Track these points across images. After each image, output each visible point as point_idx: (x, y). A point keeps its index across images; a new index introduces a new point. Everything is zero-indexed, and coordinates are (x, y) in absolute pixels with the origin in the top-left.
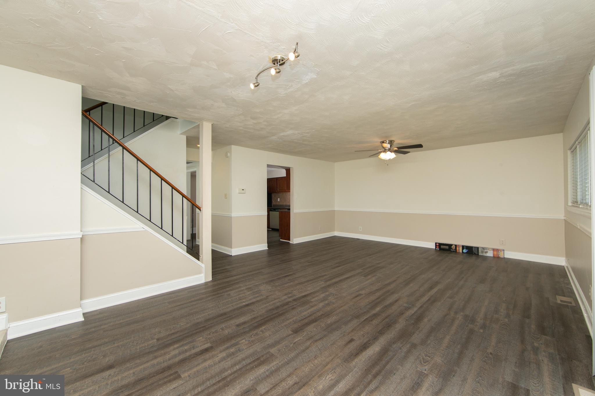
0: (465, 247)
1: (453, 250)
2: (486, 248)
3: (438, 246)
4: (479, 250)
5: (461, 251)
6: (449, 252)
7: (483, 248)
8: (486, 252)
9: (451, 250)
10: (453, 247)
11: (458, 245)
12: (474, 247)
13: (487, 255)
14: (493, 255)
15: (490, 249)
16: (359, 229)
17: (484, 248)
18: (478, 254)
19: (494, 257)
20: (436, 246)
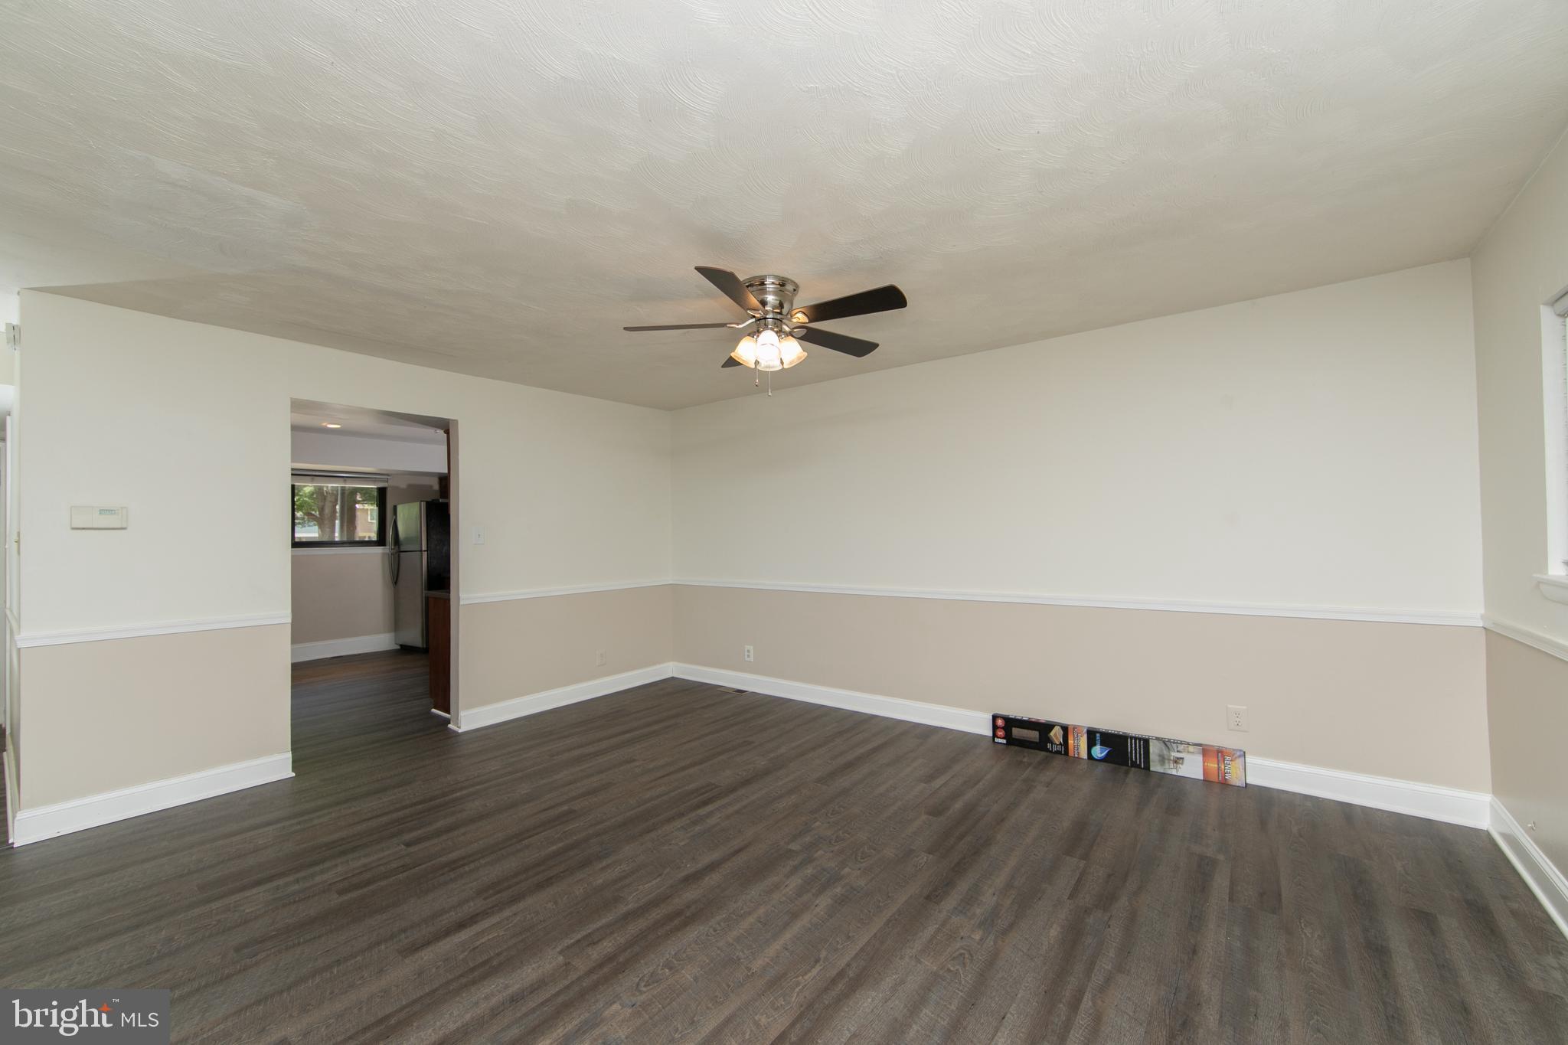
0: (1098, 735)
1: (1055, 749)
2: (1176, 742)
3: (1003, 728)
4: (1151, 749)
5: (1084, 755)
6: (1043, 753)
7: (1166, 743)
8: (1178, 761)
9: (1049, 746)
10: (1055, 735)
11: (1075, 727)
12: (1132, 738)
13: (1179, 774)
14: (1205, 772)
15: (1191, 749)
16: (746, 653)
17: (1169, 740)
18: (1147, 767)
19: (1207, 782)
20: (995, 727)
